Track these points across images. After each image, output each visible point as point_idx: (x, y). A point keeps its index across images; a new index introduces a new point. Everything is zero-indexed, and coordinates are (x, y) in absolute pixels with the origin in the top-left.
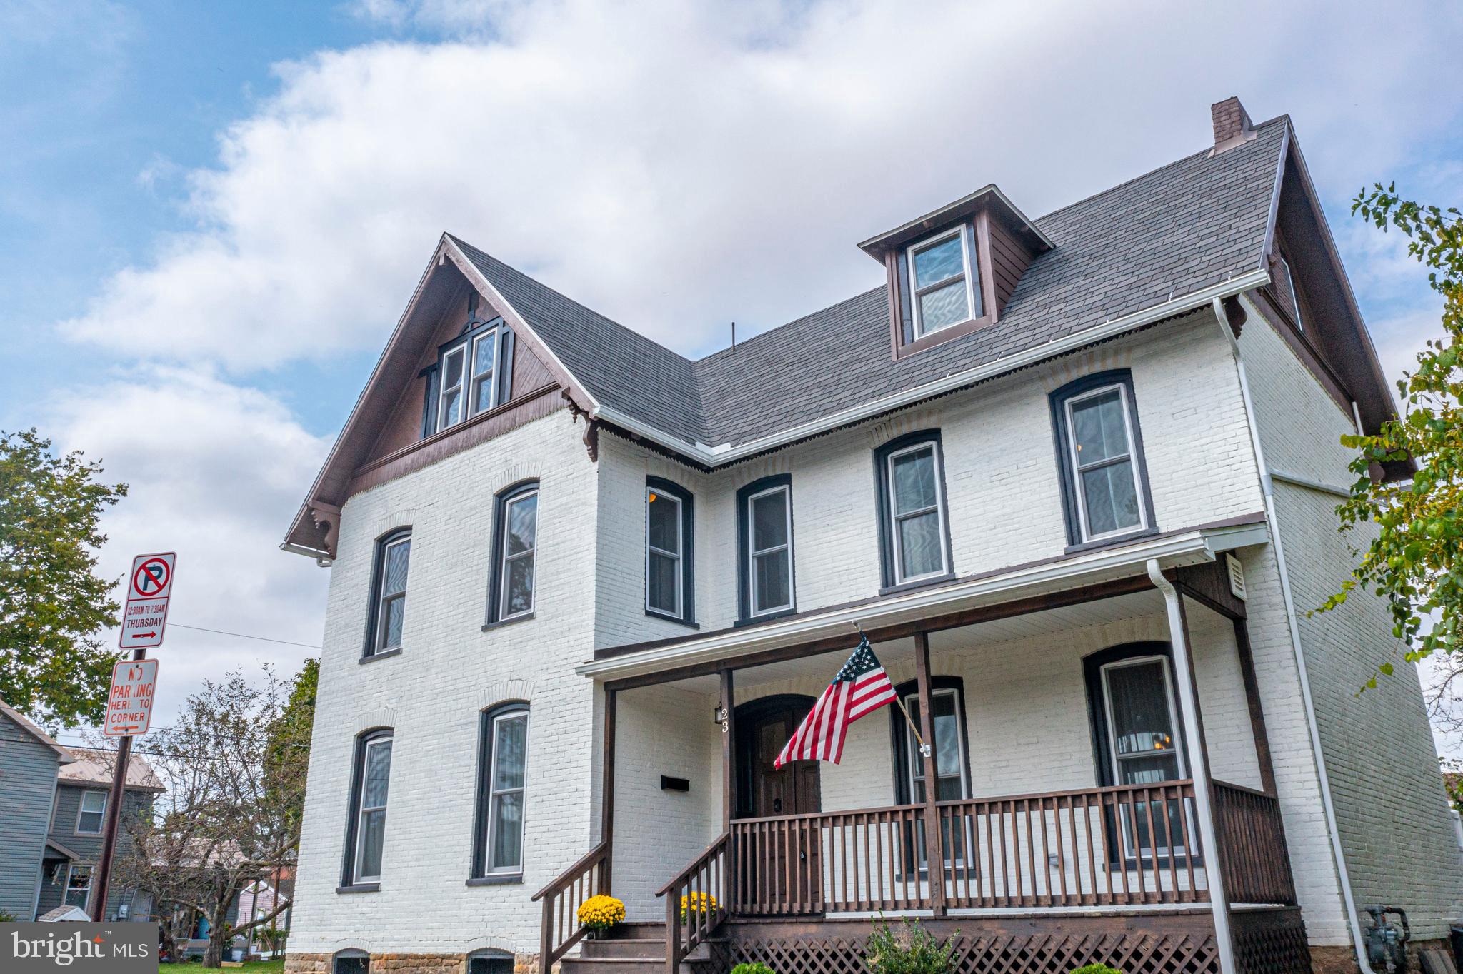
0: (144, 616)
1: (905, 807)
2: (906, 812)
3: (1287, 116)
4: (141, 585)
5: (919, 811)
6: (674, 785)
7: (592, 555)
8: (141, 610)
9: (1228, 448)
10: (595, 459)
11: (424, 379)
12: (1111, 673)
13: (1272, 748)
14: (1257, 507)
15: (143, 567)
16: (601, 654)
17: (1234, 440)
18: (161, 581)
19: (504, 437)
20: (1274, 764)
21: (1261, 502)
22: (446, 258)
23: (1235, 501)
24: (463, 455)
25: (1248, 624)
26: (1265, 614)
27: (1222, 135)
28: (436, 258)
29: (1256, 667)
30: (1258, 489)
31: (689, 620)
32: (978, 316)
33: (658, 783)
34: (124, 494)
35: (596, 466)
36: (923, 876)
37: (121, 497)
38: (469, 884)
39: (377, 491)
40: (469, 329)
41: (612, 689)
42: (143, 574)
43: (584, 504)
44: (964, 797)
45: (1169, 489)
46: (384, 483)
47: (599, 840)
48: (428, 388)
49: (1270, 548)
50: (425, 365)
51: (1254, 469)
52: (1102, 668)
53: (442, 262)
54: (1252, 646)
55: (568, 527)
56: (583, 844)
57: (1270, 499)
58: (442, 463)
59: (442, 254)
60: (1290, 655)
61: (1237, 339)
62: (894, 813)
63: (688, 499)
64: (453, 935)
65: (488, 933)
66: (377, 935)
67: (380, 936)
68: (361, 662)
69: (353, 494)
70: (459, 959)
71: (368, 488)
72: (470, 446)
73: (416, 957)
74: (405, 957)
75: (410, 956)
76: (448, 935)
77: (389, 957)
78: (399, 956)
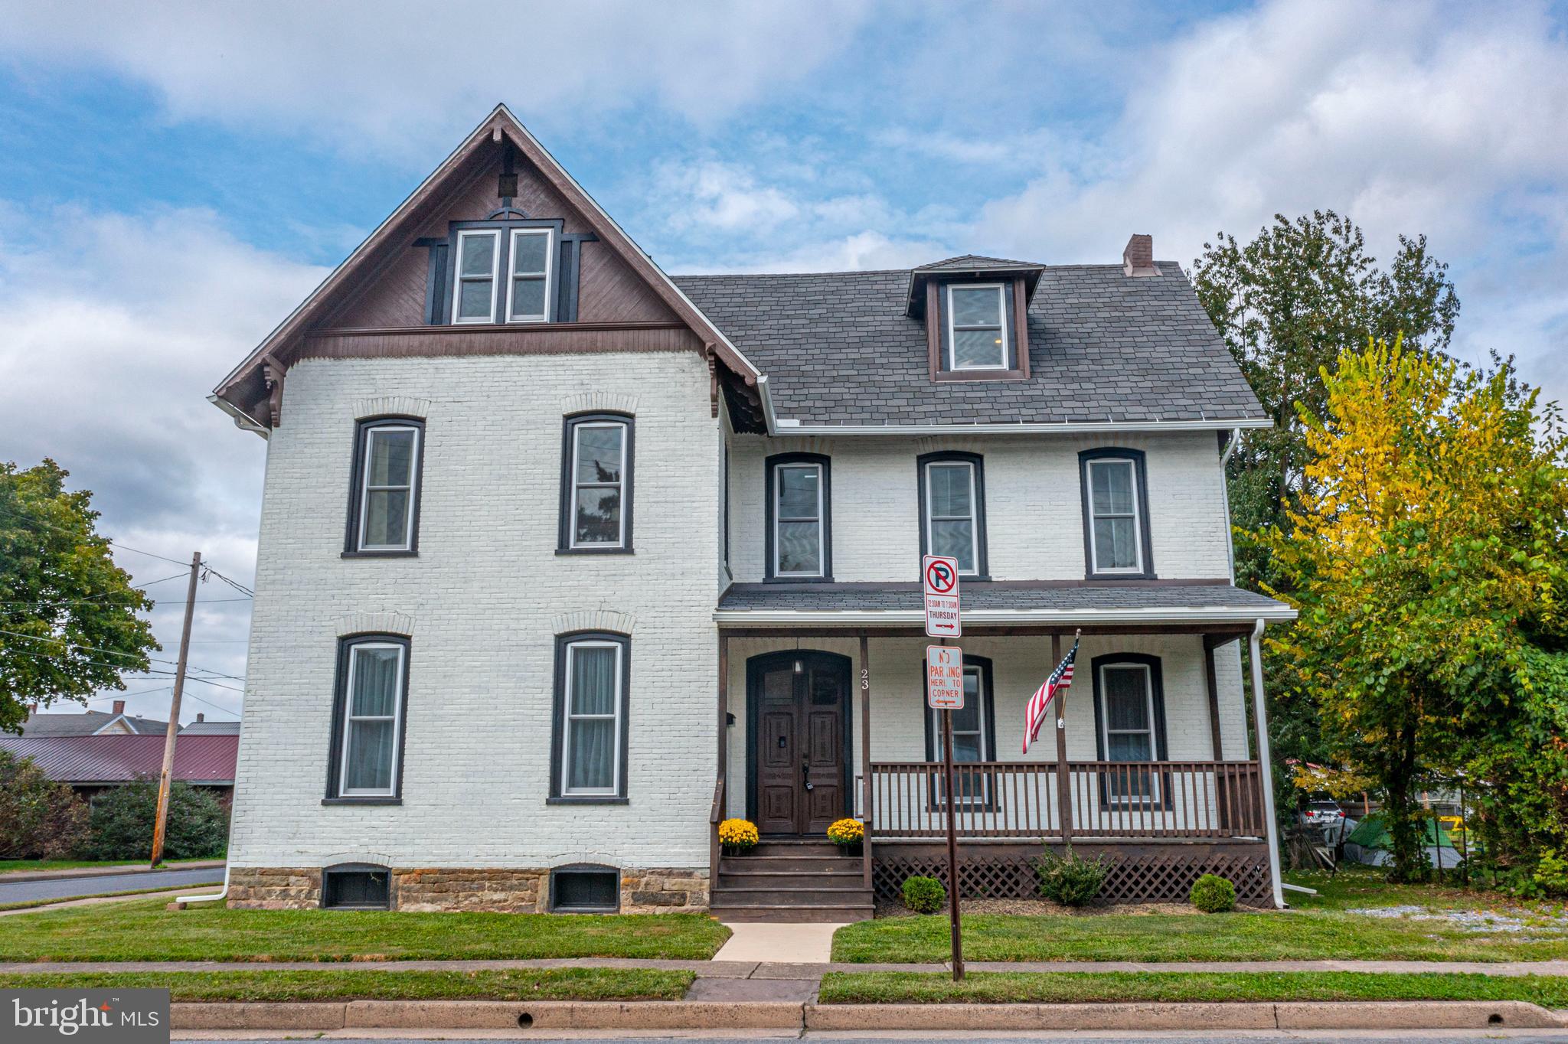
3: (1176, 262)
10: (716, 413)
11: (423, 252)
12: (1106, 671)
14: (1226, 575)
18: (950, 580)
21: (1225, 572)
22: (503, 134)
23: (1209, 567)
28: (486, 129)
30: (1225, 563)
32: (1013, 368)
35: (715, 421)
38: (548, 803)
39: (352, 362)
40: (504, 217)
42: (933, 573)
43: (700, 455)
46: (368, 357)
48: (432, 262)
50: (425, 234)
51: (1225, 548)
52: (1102, 667)
53: (496, 136)
55: (679, 473)
57: (1232, 570)
58: (469, 359)
59: (496, 128)
64: (528, 852)
65: (581, 849)
66: (401, 850)
67: (409, 849)
68: (343, 556)
69: (307, 355)
70: (539, 873)
71: (336, 356)
72: (522, 352)
73: (471, 872)
74: (453, 872)
75: (463, 871)
76: (520, 850)
77: (422, 872)
78: (441, 871)
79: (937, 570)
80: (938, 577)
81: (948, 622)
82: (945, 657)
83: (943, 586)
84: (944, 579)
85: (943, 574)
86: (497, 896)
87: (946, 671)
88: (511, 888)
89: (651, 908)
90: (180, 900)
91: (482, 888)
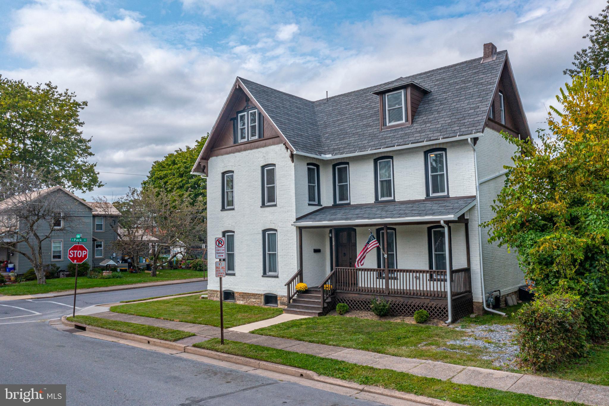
0: (220, 252)
1: (380, 269)
2: (380, 270)
3: (506, 50)
4: (218, 244)
5: (383, 270)
6: (317, 251)
7: (293, 191)
8: (219, 250)
9: (469, 176)
10: (293, 161)
11: (232, 122)
12: (434, 231)
13: (471, 256)
14: (474, 194)
15: (217, 240)
16: (298, 219)
17: (471, 175)
18: (222, 244)
19: (263, 149)
20: (471, 259)
21: (476, 193)
22: (239, 86)
23: (469, 191)
24: (249, 151)
25: (469, 224)
26: (473, 222)
27: (486, 56)
28: (235, 85)
29: (469, 235)
30: (475, 189)
31: (319, 204)
32: (406, 122)
33: (313, 251)
34: (87, 105)
35: (293, 164)
36: (384, 278)
37: (85, 107)
38: (263, 276)
39: (220, 157)
40: (247, 108)
41: (300, 229)
42: (218, 242)
43: (290, 175)
44: (395, 268)
45: (453, 185)
46: (222, 155)
47: (299, 268)
48: (234, 125)
49: (477, 205)
50: (232, 117)
51: (475, 183)
52: (432, 230)
53: (237, 87)
54: (469, 230)
55: (286, 181)
56: (295, 270)
57: (478, 192)
58: (242, 153)
59: (237, 84)
60: (478, 233)
61: (474, 146)
62: (377, 270)
63: (318, 166)
64: (259, 289)
65: (269, 289)
66: (236, 287)
67: (237, 287)
68: (221, 210)
69: (212, 157)
70: (261, 295)
71: (217, 156)
72: (251, 149)
73: (249, 294)
74: (245, 293)
75: (247, 293)
76: (257, 289)
77: (240, 293)
78: (243, 293)
79: (219, 241)
80: (219, 243)
81: (221, 255)
82: (221, 264)
83: (220, 245)
84: (221, 243)
85: (221, 242)
86: (254, 300)
87: (221, 268)
88: (256, 299)
89: (284, 306)
90: (202, 296)
91: (251, 298)
